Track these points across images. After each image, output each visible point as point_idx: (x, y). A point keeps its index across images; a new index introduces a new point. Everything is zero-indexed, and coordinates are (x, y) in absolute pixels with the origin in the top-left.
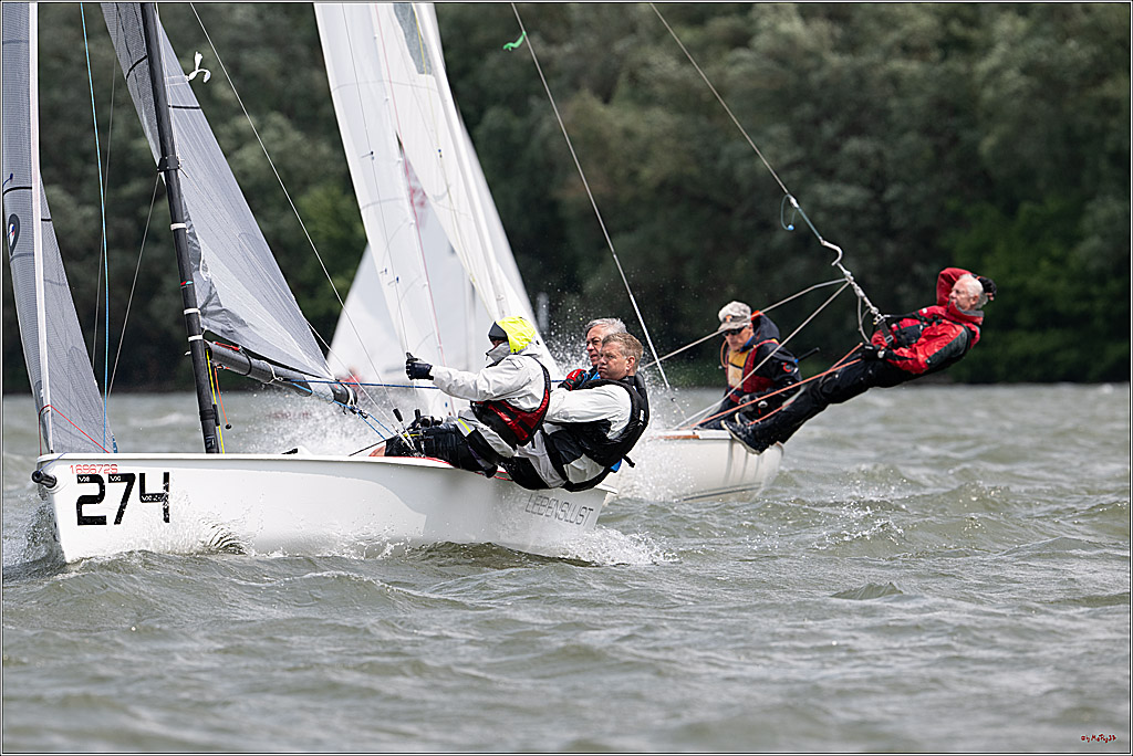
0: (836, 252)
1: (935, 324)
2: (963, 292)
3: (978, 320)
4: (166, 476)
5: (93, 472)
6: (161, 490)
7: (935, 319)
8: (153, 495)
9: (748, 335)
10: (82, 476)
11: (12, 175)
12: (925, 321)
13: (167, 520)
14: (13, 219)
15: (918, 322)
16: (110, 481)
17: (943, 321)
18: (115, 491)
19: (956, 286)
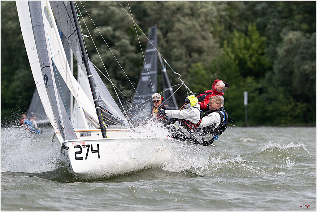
0: (179, 75)
1: (209, 95)
2: (219, 86)
3: (223, 94)
4: (98, 145)
5: (78, 145)
6: (97, 149)
7: (209, 93)
8: (95, 150)
9: (160, 102)
10: (75, 146)
11: (43, 63)
12: (207, 94)
13: (99, 158)
14: (45, 76)
15: (204, 95)
16: (83, 147)
17: (212, 94)
18: (85, 150)
19: (217, 84)
